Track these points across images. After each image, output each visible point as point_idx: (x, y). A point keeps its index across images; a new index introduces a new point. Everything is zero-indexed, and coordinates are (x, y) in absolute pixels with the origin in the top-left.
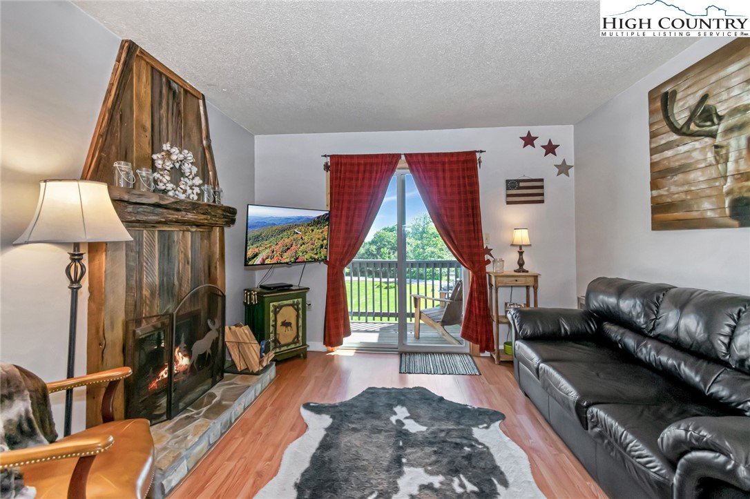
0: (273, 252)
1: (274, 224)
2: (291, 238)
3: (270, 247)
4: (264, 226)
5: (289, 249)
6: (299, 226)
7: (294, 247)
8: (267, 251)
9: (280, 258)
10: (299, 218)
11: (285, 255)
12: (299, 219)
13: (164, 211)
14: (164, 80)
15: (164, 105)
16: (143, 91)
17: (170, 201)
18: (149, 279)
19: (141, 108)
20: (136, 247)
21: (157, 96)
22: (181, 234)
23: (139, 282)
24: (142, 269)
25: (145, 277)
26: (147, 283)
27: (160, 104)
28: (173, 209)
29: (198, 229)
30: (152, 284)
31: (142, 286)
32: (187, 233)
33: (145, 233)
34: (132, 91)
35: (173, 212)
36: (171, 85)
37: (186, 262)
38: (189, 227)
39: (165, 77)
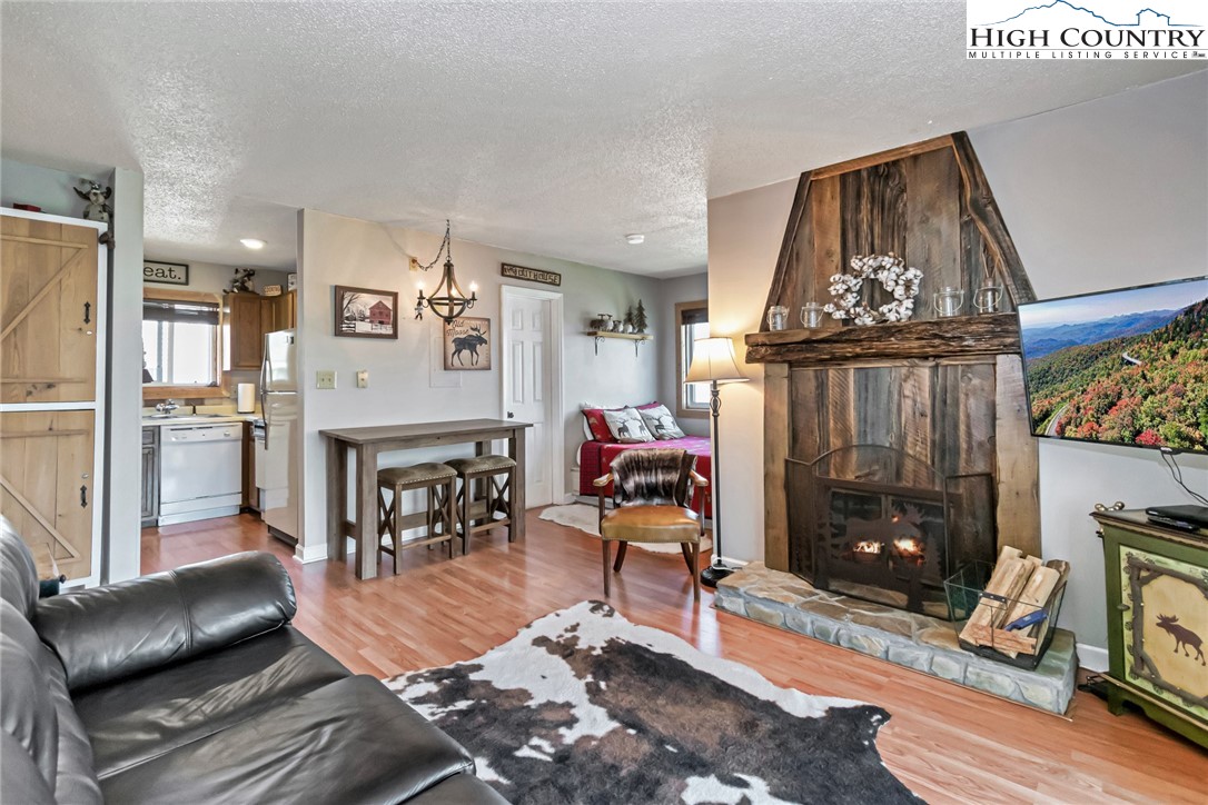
0: (1078, 409)
1: (1072, 343)
2: (1117, 376)
3: (1071, 396)
4: (1051, 349)
5: (1112, 405)
6: (1131, 342)
7: (1125, 399)
8: (1066, 406)
9: (1096, 426)
10: (1132, 320)
11: (1107, 420)
12: (1129, 324)
13: (827, 346)
14: (865, 174)
15: (865, 205)
16: (826, 213)
17: (829, 334)
18: (839, 426)
19: (824, 232)
20: (817, 388)
21: (851, 203)
22: (904, 371)
23: (823, 426)
24: (827, 412)
25: (832, 422)
26: (836, 429)
27: (858, 209)
28: (846, 341)
29: (944, 362)
30: (844, 431)
31: (828, 432)
32: (921, 369)
33: (832, 373)
34: (811, 222)
35: (845, 345)
36: (877, 172)
37: (917, 414)
38: (916, 361)
39: (867, 169)
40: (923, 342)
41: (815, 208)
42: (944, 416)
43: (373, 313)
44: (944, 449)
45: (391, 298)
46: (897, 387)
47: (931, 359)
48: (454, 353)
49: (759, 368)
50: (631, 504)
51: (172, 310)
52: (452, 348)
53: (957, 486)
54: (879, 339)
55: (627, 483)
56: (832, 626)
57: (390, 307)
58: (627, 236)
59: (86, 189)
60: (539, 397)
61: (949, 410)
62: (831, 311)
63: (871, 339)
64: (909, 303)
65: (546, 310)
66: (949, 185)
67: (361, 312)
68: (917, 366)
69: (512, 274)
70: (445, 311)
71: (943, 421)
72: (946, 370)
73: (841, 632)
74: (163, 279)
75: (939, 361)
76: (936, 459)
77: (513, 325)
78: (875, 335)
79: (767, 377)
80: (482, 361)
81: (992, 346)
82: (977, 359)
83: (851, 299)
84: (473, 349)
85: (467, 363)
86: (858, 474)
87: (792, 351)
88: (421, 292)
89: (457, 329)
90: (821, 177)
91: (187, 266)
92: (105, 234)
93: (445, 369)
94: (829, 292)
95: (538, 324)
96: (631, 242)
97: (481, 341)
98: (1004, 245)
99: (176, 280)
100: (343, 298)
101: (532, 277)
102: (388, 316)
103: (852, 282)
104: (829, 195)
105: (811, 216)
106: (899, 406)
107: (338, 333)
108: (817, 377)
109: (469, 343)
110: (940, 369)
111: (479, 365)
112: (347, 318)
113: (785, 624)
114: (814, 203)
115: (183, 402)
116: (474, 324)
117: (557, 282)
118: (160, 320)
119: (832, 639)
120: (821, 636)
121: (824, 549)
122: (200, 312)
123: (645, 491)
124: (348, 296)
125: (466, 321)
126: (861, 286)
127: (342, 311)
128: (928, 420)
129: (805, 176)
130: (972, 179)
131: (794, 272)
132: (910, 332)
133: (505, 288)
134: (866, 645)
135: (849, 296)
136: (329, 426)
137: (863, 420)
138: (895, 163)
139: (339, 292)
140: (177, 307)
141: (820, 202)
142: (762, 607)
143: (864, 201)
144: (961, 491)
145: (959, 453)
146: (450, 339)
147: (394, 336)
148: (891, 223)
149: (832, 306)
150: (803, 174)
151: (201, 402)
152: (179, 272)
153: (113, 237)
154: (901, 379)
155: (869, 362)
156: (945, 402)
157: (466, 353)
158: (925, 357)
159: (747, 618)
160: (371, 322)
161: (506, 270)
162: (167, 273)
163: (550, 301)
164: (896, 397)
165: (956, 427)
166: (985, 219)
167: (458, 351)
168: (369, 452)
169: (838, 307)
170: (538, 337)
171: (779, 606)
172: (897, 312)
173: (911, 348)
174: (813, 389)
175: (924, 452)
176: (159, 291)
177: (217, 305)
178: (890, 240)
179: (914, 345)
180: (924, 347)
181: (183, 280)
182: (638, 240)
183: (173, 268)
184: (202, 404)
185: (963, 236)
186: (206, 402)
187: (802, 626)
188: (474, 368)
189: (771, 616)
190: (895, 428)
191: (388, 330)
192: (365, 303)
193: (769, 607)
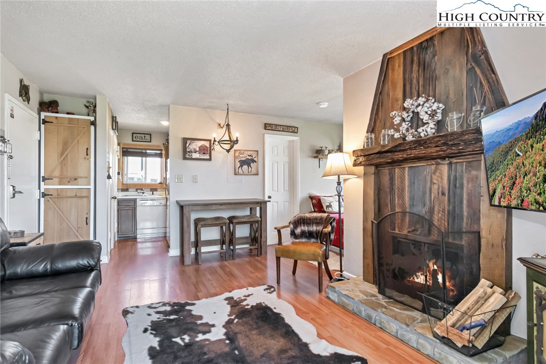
0: (504, 187)
2: (515, 164)
3: (501, 179)
4: (493, 148)
5: (514, 183)
6: (518, 140)
7: (518, 179)
8: (500, 185)
9: (510, 198)
10: (518, 125)
11: (513, 193)
12: (517, 128)
13: (390, 154)
14: (415, 49)
15: (415, 67)
16: (396, 76)
17: (390, 147)
18: (400, 202)
19: (394, 88)
20: (390, 179)
21: (408, 69)
22: (433, 167)
23: (392, 201)
24: (395, 194)
25: (397, 199)
26: (398, 204)
27: (411, 72)
28: (400, 151)
29: (454, 160)
30: (403, 205)
31: (395, 205)
32: (443, 166)
33: (397, 170)
34: (388, 83)
35: (399, 153)
36: (422, 46)
37: (440, 193)
38: (439, 161)
39: (416, 45)
40: (438, 149)
41: (390, 74)
42: (455, 194)
43: (200, 149)
44: (454, 215)
45: (208, 142)
46: (430, 176)
47: (447, 159)
48: (239, 168)
49: (361, 169)
50: (297, 240)
51: (146, 153)
52: (238, 165)
53: (461, 239)
54: (415, 148)
55: (296, 230)
56: (374, 314)
57: (208, 146)
58: (318, 103)
59: (87, 105)
60: (287, 188)
61: (458, 191)
62: (393, 133)
63: (411, 149)
64: (432, 125)
65: (291, 146)
66: (461, 46)
67: (195, 149)
68: (440, 164)
69: (270, 128)
70: (227, 147)
71: (454, 198)
72: (456, 166)
73: (377, 318)
74: (142, 140)
75: (451, 160)
76: (450, 222)
77: (272, 153)
78: (413, 146)
79: (365, 174)
80: (254, 171)
81: (477, 147)
82: (472, 158)
83: (405, 126)
84: (249, 165)
85: (246, 172)
86: (409, 230)
87: (374, 159)
88: (215, 139)
89: (241, 155)
90: (393, 55)
91: (150, 135)
92: (93, 121)
93: (235, 174)
94: (394, 122)
95: (286, 153)
96: (320, 106)
97: (253, 161)
98: (491, 80)
99: (147, 140)
100: (186, 143)
101: (281, 129)
102: (207, 150)
103: (405, 115)
104: (397, 65)
105: (389, 79)
106: (431, 189)
107: (185, 158)
108: (390, 174)
109: (247, 162)
110: (453, 166)
111: (252, 173)
112: (188, 152)
113: (353, 309)
114: (390, 71)
115: (149, 190)
116: (249, 153)
117: (296, 131)
118: (142, 157)
119: (373, 321)
120: (368, 320)
121: (383, 271)
122: (155, 153)
123: (307, 235)
124: (188, 142)
125: (245, 152)
126: (412, 118)
127: (186, 148)
128: (446, 198)
129: (385, 56)
130: (472, 40)
131: (380, 113)
132: (430, 143)
133: (266, 136)
134: (388, 327)
135: (404, 124)
136: (179, 199)
137: (412, 198)
138: (431, 38)
139: (185, 140)
140: (148, 151)
141: (393, 70)
142: (344, 299)
143: (414, 66)
144: (463, 243)
145: (463, 219)
146: (237, 161)
147: (210, 159)
148: (428, 76)
149: (392, 130)
150: (384, 55)
151: (156, 190)
152: (148, 137)
153: (96, 122)
154: (432, 173)
155: (414, 163)
156: (455, 186)
157: (245, 167)
158: (444, 158)
159: (338, 304)
160: (199, 153)
161: (267, 126)
162: (143, 138)
163: (293, 141)
164: (429, 183)
165: (461, 202)
166: (479, 65)
167: (241, 166)
168: (187, 210)
169: (397, 130)
170: (286, 159)
171: (351, 299)
172: (426, 132)
173: (431, 153)
174: (388, 180)
175: (443, 218)
176: (140, 145)
177: (162, 150)
178: (428, 87)
179: (432, 150)
180: (439, 151)
181: (149, 140)
182: (325, 105)
183: (146, 135)
184: (156, 191)
185: (468, 79)
186: (158, 190)
187: (360, 312)
188: (249, 174)
189: (348, 305)
190: (428, 203)
191: (208, 157)
192: (196, 145)
193: (347, 299)
